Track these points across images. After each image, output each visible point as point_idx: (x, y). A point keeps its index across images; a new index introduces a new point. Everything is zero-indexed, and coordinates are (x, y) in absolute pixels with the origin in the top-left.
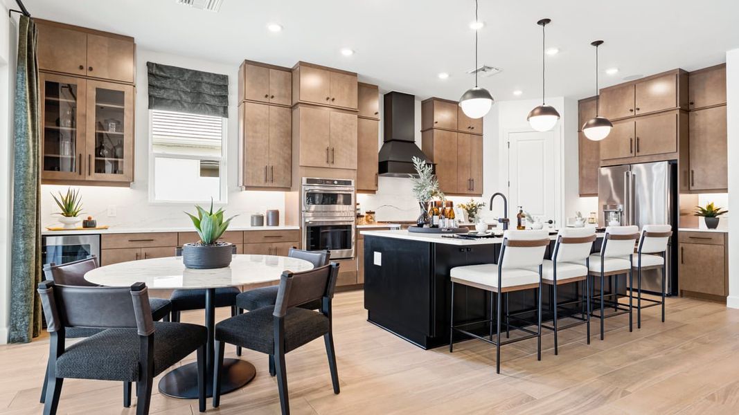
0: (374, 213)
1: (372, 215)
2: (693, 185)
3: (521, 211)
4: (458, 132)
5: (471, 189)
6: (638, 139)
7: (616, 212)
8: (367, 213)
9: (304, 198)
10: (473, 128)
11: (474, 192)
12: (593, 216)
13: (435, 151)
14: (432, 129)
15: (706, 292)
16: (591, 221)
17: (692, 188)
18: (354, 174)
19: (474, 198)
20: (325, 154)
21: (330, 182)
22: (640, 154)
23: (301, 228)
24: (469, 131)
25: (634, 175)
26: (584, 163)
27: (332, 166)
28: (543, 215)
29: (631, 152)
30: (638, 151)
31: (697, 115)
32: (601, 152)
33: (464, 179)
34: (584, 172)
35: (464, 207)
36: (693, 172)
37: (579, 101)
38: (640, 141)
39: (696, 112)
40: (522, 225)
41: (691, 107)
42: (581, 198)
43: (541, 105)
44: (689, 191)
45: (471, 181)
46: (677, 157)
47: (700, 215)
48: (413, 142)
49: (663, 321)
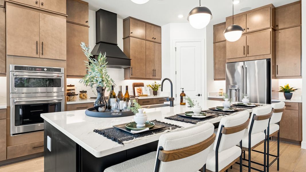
0: (86, 92)
1: (84, 94)
2: (277, 74)
3: (183, 91)
4: (146, 40)
5: (154, 75)
6: (248, 47)
7: (236, 90)
8: (80, 92)
9: (12, 82)
10: (155, 39)
11: (157, 77)
12: (221, 91)
13: (131, 50)
14: (129, 37)
15: (287, 138)
16: (220, 94)
17: (277, 76)
18: (65, 64)
19: (157, 81)
20: (34, 47)
21: (41, 69)
22: (249, 55)
23: (9, 107)
24: (153, 40)
25: (246, 68)
26: (217, 61)
27: (41, 56)
28: (195, 91)
29: (244, 54)
30: (248, 53)
31: (280, 32)
32: (227, 54)
33: (150, 70)
34: (217, 66)
35: (151, 87)
36: (277, 66)
37: (214, 26)
38: (249, 48)
39: (279, 31)
40: (184, 102)
41: (276, 28)
42: (215, 81)
43: (199, 6)
44: (275, 77)
45: (154, 71)
46: (270, 57)
47: (281, 91)
48: (116, 45)
49: (278, 170)
